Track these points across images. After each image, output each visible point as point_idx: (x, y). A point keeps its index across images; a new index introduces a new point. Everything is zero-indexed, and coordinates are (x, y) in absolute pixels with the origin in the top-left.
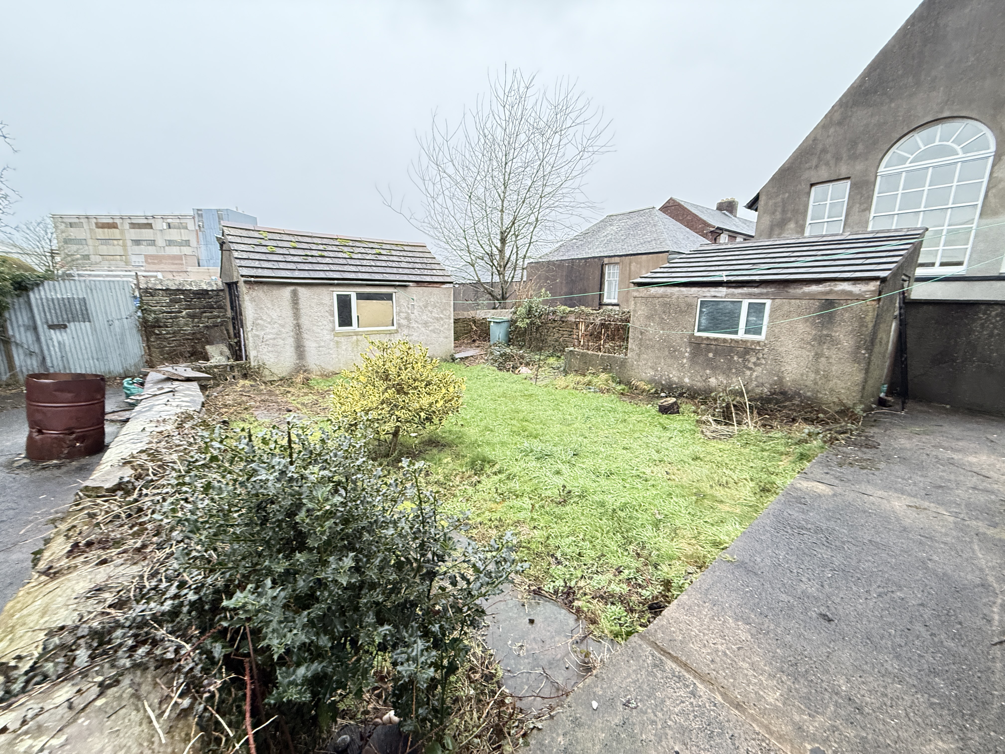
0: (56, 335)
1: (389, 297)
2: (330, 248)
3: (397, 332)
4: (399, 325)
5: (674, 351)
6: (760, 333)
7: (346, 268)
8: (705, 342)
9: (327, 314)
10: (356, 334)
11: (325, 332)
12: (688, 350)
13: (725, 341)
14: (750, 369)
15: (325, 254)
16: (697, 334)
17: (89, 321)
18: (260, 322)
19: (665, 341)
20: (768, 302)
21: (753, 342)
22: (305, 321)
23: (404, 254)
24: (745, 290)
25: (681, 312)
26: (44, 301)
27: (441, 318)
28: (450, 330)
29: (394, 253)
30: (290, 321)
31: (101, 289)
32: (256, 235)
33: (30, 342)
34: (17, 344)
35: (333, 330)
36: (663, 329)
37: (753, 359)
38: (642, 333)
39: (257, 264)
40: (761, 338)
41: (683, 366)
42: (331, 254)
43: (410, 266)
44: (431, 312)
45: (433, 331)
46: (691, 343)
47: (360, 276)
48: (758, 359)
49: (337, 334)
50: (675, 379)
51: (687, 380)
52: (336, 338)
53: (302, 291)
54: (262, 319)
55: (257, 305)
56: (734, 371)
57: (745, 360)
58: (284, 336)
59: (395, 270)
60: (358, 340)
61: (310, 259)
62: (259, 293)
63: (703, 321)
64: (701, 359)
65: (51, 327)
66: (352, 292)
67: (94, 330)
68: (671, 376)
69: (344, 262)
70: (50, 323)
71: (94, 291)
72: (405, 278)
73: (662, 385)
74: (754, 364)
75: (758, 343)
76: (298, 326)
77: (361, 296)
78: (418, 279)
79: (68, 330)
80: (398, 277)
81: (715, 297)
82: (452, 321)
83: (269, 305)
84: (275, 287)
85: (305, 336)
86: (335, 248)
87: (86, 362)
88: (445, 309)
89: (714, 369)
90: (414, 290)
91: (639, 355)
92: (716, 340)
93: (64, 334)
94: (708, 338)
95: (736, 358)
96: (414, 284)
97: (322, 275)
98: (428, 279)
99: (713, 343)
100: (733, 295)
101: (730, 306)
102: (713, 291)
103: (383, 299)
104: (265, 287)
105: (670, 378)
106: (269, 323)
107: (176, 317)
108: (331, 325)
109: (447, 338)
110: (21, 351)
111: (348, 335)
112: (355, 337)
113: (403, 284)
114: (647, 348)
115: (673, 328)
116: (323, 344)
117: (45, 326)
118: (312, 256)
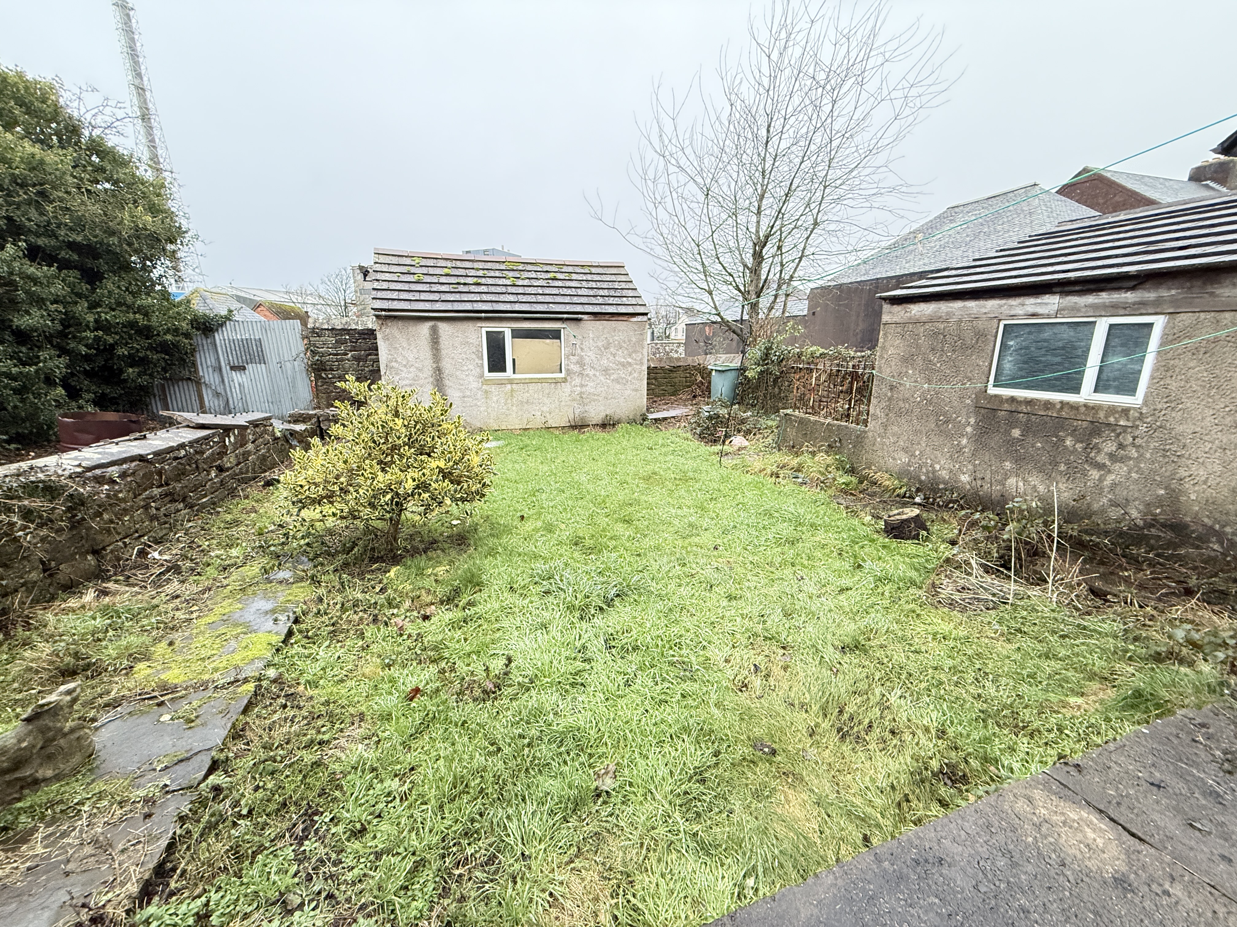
0: (236, 376)
1: (556, 335)
2: (492, 274)
3: (565, 380)
4: (569, 372)
5: (947, 422)
6: (1132, 391)
7: (502, 298)
8: (1006, 406)
9: (474, 356)
10: (511, 382)
11: (471, 379)
12: (972, 420)
13: (1048, 405)
14: (1100, 466)
15: (483, 281)
16: (992, 391)
17: (265, 363)
18: (394, 364)
19: (930, 402)
20: (1159, 322)
21: (1112, 410)
22: (447, 365)
23: (589, 277)
24: (1104, 297)
25: (965, 348)
26: (227, 342)
27: (630, 364)
28: (641, 380)
29: (574, 276)
30: (428, 364)
31: (274, 329)
32: (408, 261)
33: (217, 383)
34: (206, 385)
35: (482, 376)
36: (929, 382)
37: (1110, 447)
38: (892, 388)
39: (395, 295)
40: (1136, 400)
41: (960, 450)
42: (490, 281)
43: (591, 293)
44: (614, 355)
45: (617, 381)
46: (978, 407)
47: (517, 307)
48: (1121, 446)
49: (487, 382)
50: (944, 474)
51: (965, 478)
52: (485, 387)
53: (443, 327)
54: (396, 361)
55: (391, 344)
56: (1062, 467)
57: (1089, 447)
58: (421, 382)
59: (567, 299)
60: (512, 391)
61: (461, 288)
62: (393, 330)
63: (1008, 366)
64: (996, 440)
65: (233, 368)
66: (506, 329)
67: (269, 371)
68: (937, 467)
69: (504, 289)
70: (232, 364)
71: (268, 332)
72: (579, 309)
73: (921, 482)
74: (1112, 456)
75: (1125, 411)
76: (438, 371)
77: (517, 334)
78: (597, 309)
79: (247, 372)
80: (568, 308)
81: (1034, 315)
82: (645, 368)
83: (405, 345)
84: (411, 323)
85: (447, 382)
86: (497, 274)
87: (263, 405)
88: (635, 352)
89: (1019, 460)
90: (591, 327)
91: (885, 427)
92: (1030, 402)
93: (243, 376)
94: (1013, 399)
95: (1069, 442)
96: (592, 317)
97: (468, 306)
98: (613, 310)
99: (1023, 408)
100: (1074, 310)
101: (1068, 334)
102: (1030, 304)
103: (548, 338)
104: (400, 323)
105: (934, 471)
106: (405, 366)
107: (342, 360)
108: (478, 370)
109: (636, 390)
110: (209, 391)
111: (501, 383)
112: (509, 386)
113: (574, 318)
114: (899, 414)
115: (945, 379)
116: (468, 393)
117: (228, 367)
118: (465, 284)
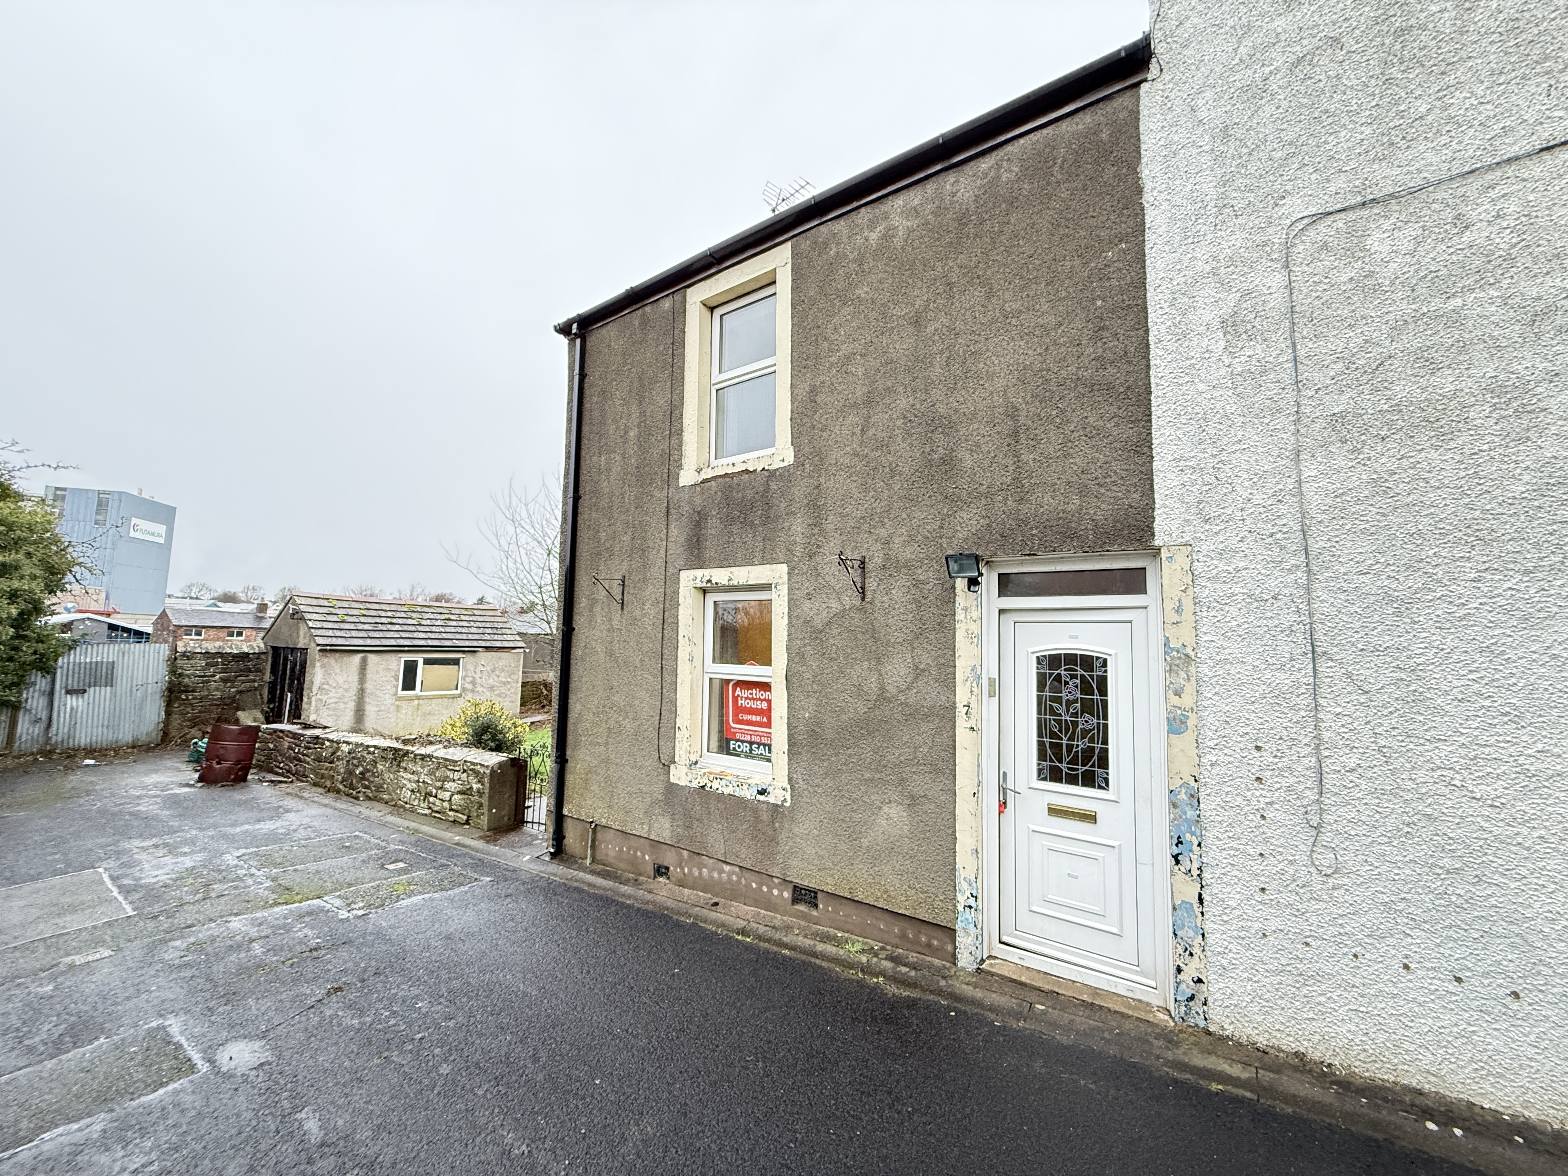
0: (71, 701)
1: (456, 662)
2: (399, 615)
3: (460, 696)
4: (464, 689)
7: (416, 635)
9: (392, 679)
10: (418, 698)
11: (387, 696)
15: (394, 621)
17: (112, 686)
18: (326, 686)
22: (369, 686)
23: (474, 618)
26: (71, 665)
27: (509, 682)
28: (517, 694)
29: (463, 617)
30: (355, 685)
31: (134, 653)
32: (326, 603)
33: (41, 708)
34: (26, 710)
35: (396, 694)
39: (330, 633)
42: (400, 621)
43: (480, 631)
44: (498, 677)
45: (499, 695)
47: (430, 643)
49: (399, 699)
52: (397, 703)
53: (371, 657)
54: (328, 684)
55: (326, 671)
58: (346, 700)
59: (464, 636)
60: (419, 705)
61: (380, 627)
62: (331, 660)
65: (68, 692)
66: (420, 658)
67: (114, 695)
69: (414, 628)
70: (69, 688)
71: (126, 655)
72: (475, 644)
76: (362, 691)
77: (427, 662)
78: (488, 644)
79: (86, 695)
80: (467, 643)
82: (520, 685)
83: (338, 671)
84: (346, 654)
85: (367, 700)
86: (403, 615)
87: (95, 730)
88: (513, 674)
90: (484, 657)
93: (80, 700)
96: (484, 650)
97: (393, 642)
98: (498, 644)
103: (450, 664)
104: (337, 655)
106: (334, 688)
107: (208, 681)
108: (394, 689)
109: (512, 702)
110: (27, 717)
111: (410, 699)
112: (416, 702)
113: (472, 651)
116: (383, 708)
117: (63, 691)
118: (382, 624)
